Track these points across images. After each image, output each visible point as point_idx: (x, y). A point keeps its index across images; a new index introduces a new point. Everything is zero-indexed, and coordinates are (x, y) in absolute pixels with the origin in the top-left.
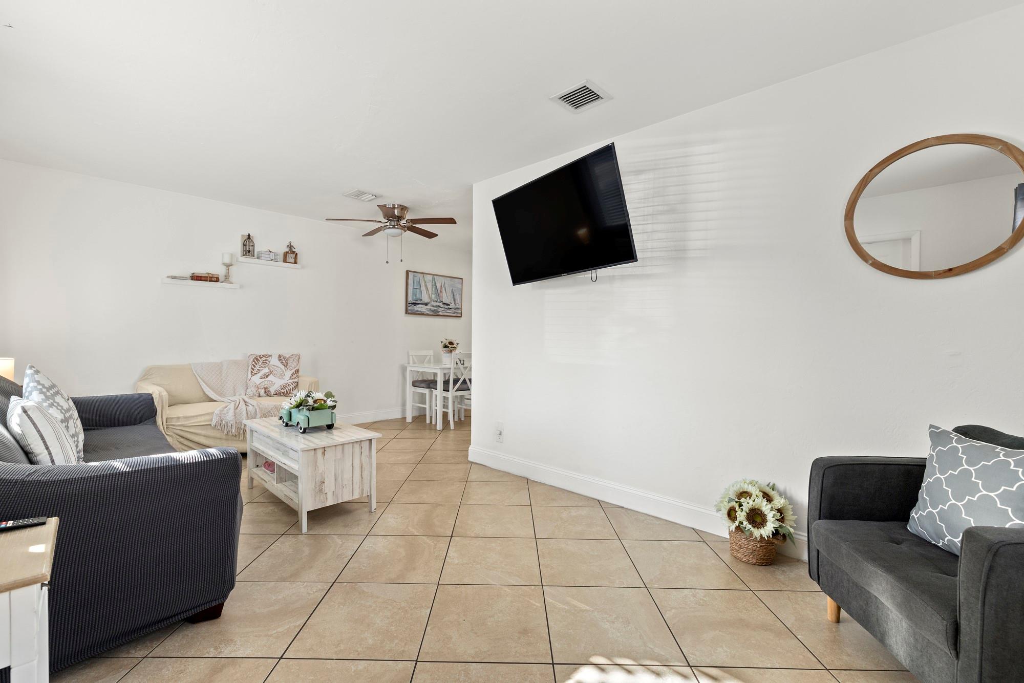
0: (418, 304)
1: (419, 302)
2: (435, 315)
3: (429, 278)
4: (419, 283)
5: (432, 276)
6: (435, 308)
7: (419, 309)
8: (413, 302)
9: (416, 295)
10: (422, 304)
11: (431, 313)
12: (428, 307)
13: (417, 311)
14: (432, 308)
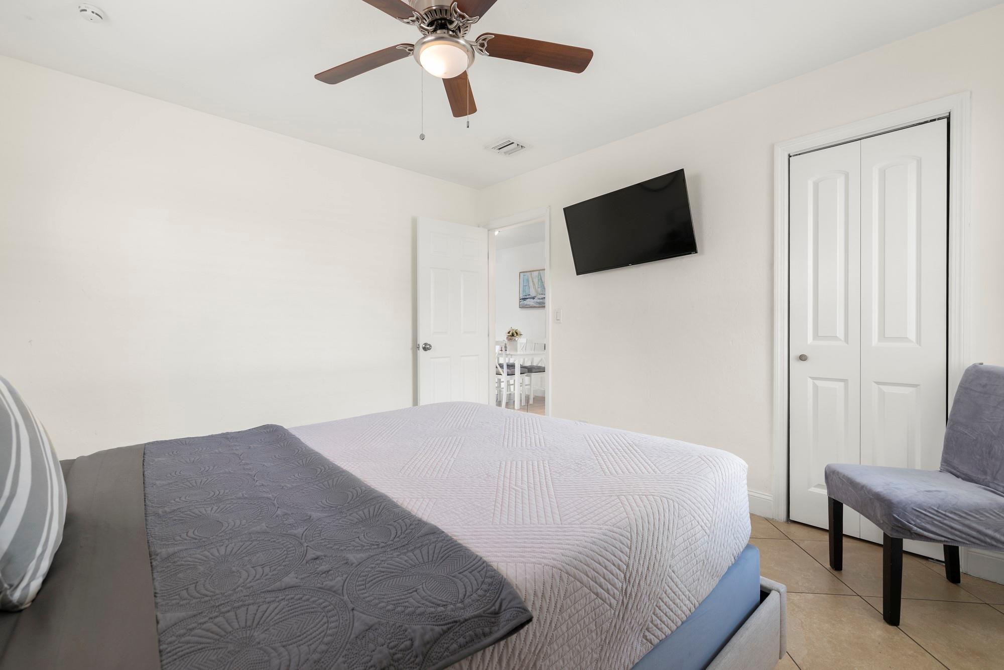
0: (527, 298)
1: (528, 297)
2: (541, 307)
3: (536, 273)
4: (528, 280)
5: (537, 272)
6: (541, 301)
7: (528, 303)
8: (524, 297)
9: (525, 292)
10: (530, 298)
11: (538, 306)
12: (535, 300)
13: (527, 305)
14: (539, 301)
